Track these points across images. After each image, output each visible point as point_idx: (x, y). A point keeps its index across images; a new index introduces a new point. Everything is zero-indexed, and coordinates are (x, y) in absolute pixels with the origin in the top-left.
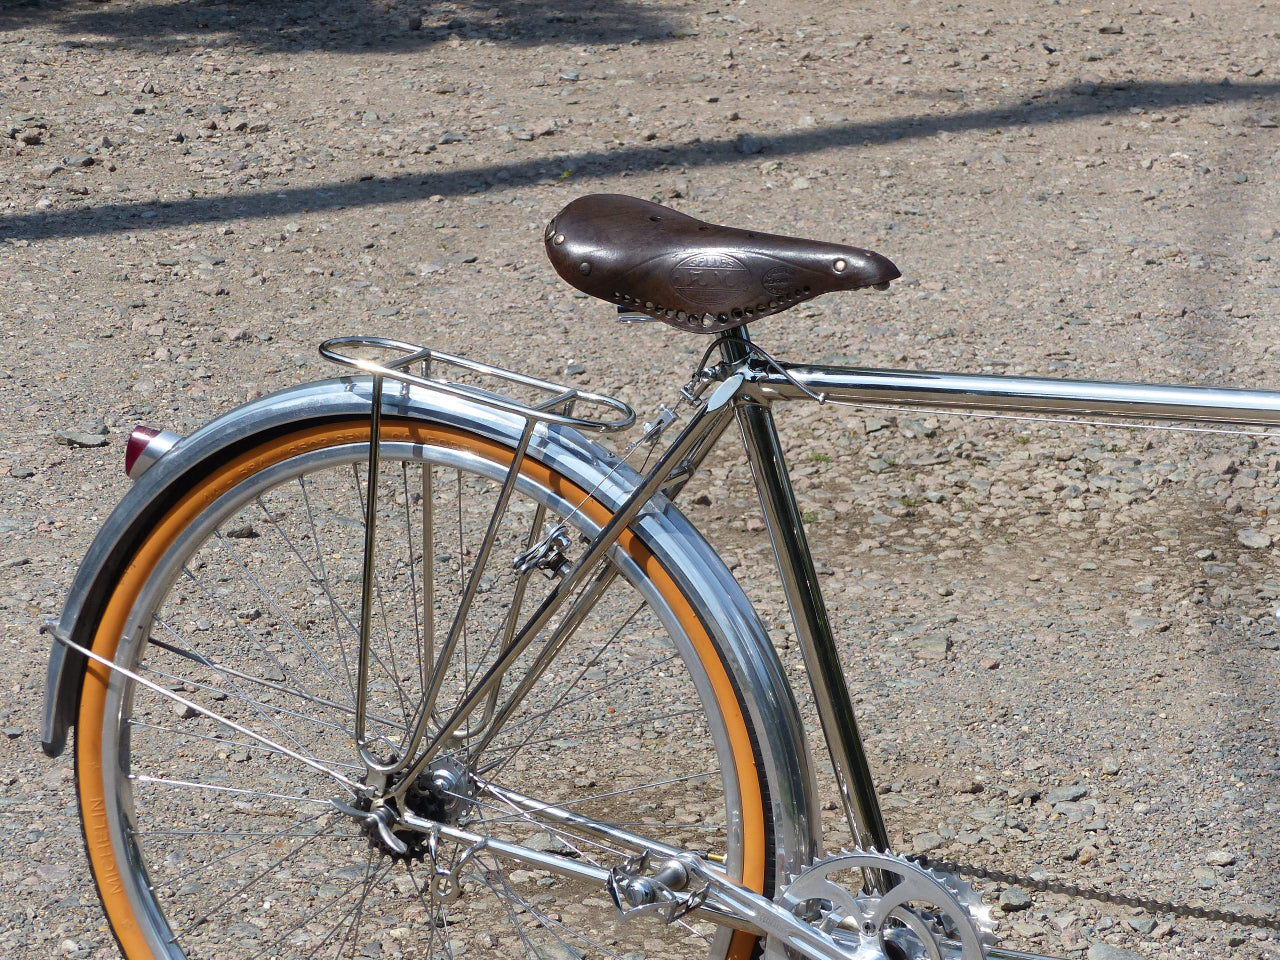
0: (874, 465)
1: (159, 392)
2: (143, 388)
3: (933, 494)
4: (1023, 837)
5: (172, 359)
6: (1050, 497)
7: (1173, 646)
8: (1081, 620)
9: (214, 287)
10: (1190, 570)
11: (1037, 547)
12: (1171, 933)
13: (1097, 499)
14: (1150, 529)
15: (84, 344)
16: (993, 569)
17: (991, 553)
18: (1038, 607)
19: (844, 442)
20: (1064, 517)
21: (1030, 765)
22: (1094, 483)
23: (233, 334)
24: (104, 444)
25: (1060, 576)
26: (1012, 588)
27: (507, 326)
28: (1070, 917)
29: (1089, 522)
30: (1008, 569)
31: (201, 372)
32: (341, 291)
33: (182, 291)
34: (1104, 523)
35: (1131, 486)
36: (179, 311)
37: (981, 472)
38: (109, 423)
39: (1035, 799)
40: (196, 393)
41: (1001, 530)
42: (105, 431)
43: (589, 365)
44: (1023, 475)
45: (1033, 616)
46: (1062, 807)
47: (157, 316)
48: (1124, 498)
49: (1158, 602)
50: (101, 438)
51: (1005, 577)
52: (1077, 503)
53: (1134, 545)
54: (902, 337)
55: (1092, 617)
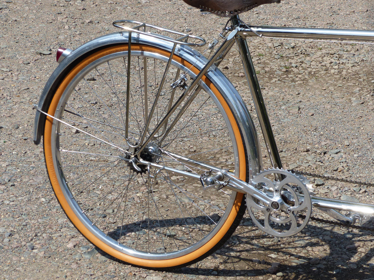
0: (276, 57)
1: (66, 38)
2: (61, 37)
3: (294, 65)
4: (321, 164)
5: (70, 29)
6: (328, 65)
7: (365, 108)
8: (338, 101)
9: (82, 8)
10: (370, 86)
11: (324, 80)
12: (365, 192)
13: (342, 66)
14: (358, 74)
15: (44, 25)
16: (312, 86)
17: (311, 82)
18: (325, 97)
19: (267, 50)
20: (332, 71)
21: (323, 143)
22: (341, 61)
23: (87, 21)
24: (50, 54)
25: (332, 88)
26: (317, 92)
27: (168, 18)
28: (336, 188)
29: (340, 72)
30: (316, 86)
31: (78, 32)
32: (119, 8)
33: (72, 9)
34: (344, 73)
35: (352, 62)
36: (71, 15)
37: (308, 58)
38: (52, 48)
39: (325, 153)
40: (77, 39)
41: (314, 75)
42: (51, 50)
43: (192, 29)
44: (320, 59)
45: (324, 100)
46: (333, 155)
47: (65, 16)
48: (350, 65)
49: (360, 95)
50: (49, 52)
51: (315, 89)
52: (336, 67)
53: (353, 79)
54: (284, 19)
55: (341, 100)
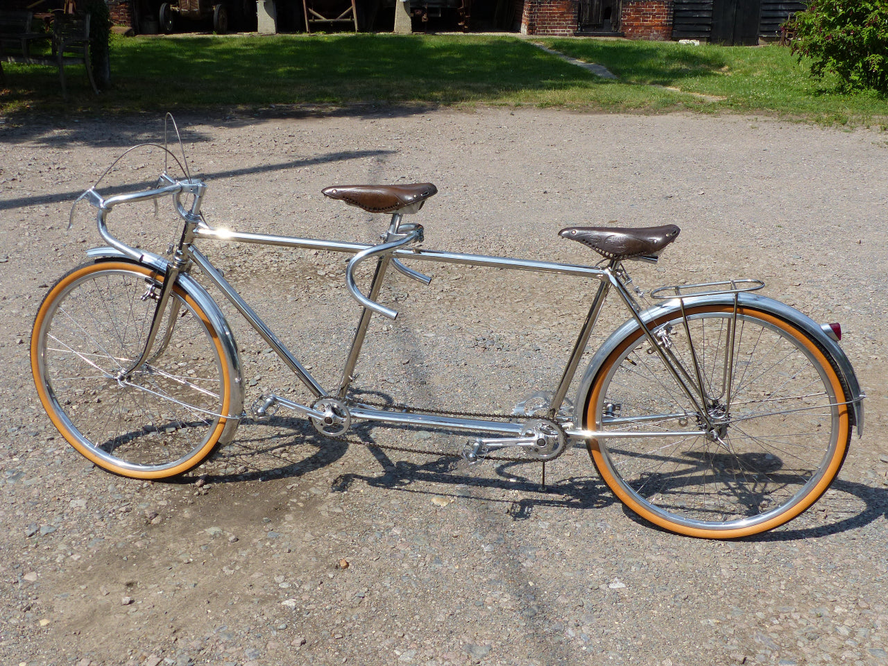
0: (222, 257)
1: (25, 245)
2: (20, 244)
3: (237, 265)
4: (255, 364)
5: (30, 235)
6: (269, 264)
7: (298, 305)
8: (274, 299)
9: (44, 214)
10: (304, 282)
11: (264, 278)
12: (294, 391)
13: (281, 264)
14: (295, 271)
15: (5, 232)
16: (252, 285)
17: (252, 281)
18: (264, 295)
19: (215, 251)
20: (272, 269)
21: (258, 343)
22: (281, 259)
23: (48, 227)
24: (7, 261)
25: (270, 286)
26: (257, 290)
27: (126, 222)
28: (266, 388)
29: (279, 270)
30: (256, 285)
31: (37, 239)
32: (80, 213)
33: (35, 215)
34: (282, 270)
35: (290, 260)
36: (34, 221)
37: (251, 257)
38: (9, 255)
39: (259, 353)
40: (35, 245)
41: (255, 274)
42: (7, 258)
43: (147, 232)
44: (262, 258)
45: (262, 298)
46: (266, 355)
47: (27, 223)
48: (288, 263)
49: (295, 292)
50: (6, 260)
51: (256, 287)
52: (276, 265)
53: (290, 276)
54: (232, 221)
55: (278, 298)
